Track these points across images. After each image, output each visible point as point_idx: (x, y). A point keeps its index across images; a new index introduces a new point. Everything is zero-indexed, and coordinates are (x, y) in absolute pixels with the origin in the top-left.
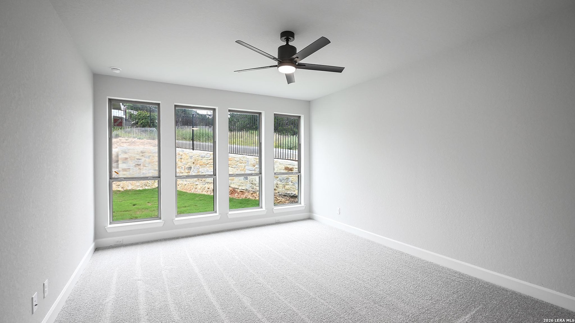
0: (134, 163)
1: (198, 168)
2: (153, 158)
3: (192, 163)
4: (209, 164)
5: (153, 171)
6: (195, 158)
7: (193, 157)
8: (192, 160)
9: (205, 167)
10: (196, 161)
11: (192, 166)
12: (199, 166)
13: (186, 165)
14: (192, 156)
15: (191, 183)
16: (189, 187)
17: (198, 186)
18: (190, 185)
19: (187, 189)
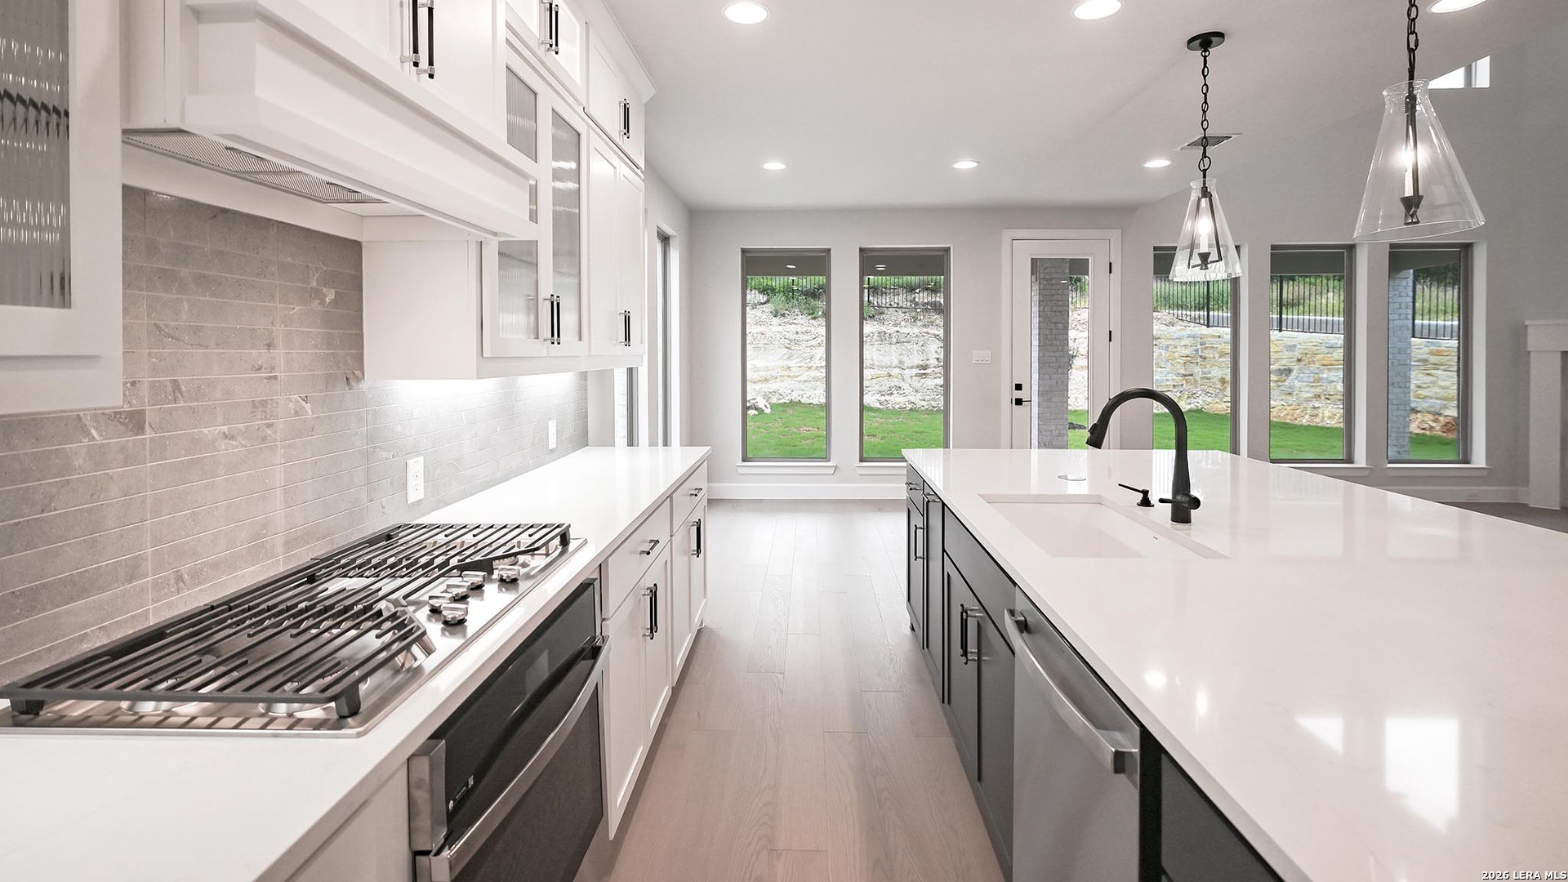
2: (1175, 350)
3: (1296, 359)
5: (1175, 377)
6: (1306, 349)
7: (1299, 346)
8: (1295, 353)
10: (1308, 356)
11: (1296, 368)
12: (1317, 368)
14: (1295, 346)
15: (1290, 403)
16: (1285, 412)
17: (1320, 410)
18: (1289, 408)
19: (1282, 415)
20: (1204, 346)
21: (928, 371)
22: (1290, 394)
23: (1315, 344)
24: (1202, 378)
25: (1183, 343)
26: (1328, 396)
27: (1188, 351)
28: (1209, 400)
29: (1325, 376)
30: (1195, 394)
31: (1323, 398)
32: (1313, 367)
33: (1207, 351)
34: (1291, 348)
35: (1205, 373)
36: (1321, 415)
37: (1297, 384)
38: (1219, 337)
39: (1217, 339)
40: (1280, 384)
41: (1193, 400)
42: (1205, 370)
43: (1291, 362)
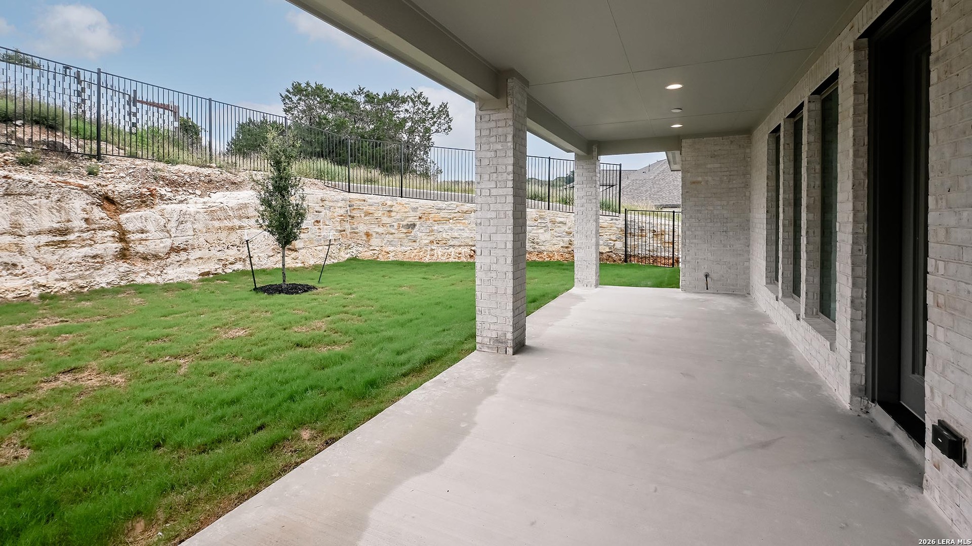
0: (313, 219)
1: (431, 225)
2: (335, 210)
3: (418, 217)
4: (455, 219)
6: (424, 210)
7: (420, 208)
8: (418, 213)
9: (446, 223)
10: (425, 215)
11: (418, 223)
12: (431, 223)
13: (403, 221)
14: (417, 208)
15: (416, 248)
16: (413, 254)
17: (435, 251)
18: (415, 251)
19: (412, 257)
20: (352, 208)
21: (71, 237)
22: (414, 241)
23: (430, 207)
24: (350, 232)
25: (340, 205)
26: (438, 242)
27: (342, 212)
28: (361, 249)
29: (435, 228)
30: (349, 245)
31: (435, 243)
32: (429, 222)
33: (354, 212)
34: (415, 209)
35: (354, 229)
36: (436, 254)
37: (420, 234)
38: (364, 201)
39: (363, 202)
40: (408, 235)
41: (349, 251)
42: (354, 226)
43: (415, 219)
